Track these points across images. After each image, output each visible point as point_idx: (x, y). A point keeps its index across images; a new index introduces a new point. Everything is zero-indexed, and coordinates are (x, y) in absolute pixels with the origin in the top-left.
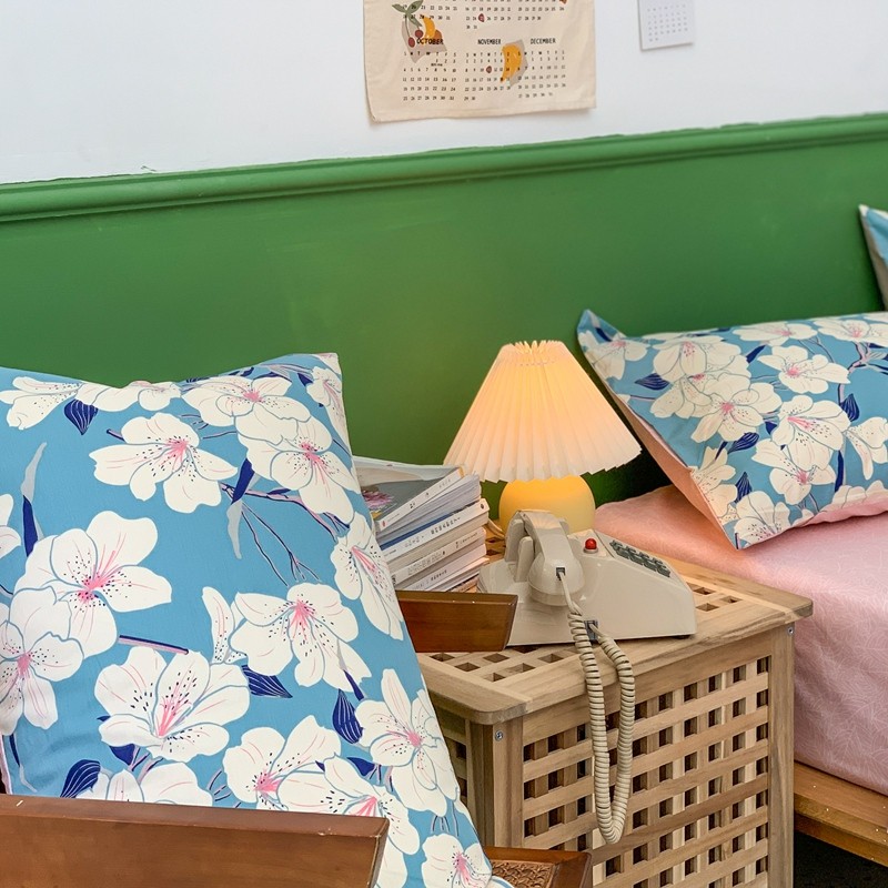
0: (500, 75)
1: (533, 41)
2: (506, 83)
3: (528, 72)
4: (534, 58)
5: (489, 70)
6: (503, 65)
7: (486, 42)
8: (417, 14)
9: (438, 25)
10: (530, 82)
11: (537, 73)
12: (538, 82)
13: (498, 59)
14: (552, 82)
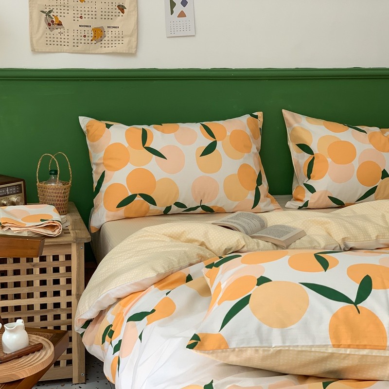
0: (90, 38)
1: (109, 27)
2: (94, 42)
3: (106, 38)
4: (109, 34)
5: (85, 36)
6: (93, 35)
7: (83, 26)
8: (51, 14)
9: (60, 19)
10: (106, 42)
11: (110, 39)
12: (110, 42)
13: (89, 33)
14: (117, 42)
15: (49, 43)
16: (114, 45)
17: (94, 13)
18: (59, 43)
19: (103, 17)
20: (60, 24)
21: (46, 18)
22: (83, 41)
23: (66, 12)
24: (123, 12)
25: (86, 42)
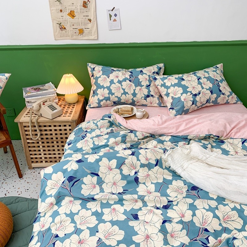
0: (78, 34)
1: (85, 28)
2: (80, 35)
3: (85, 33)
4: (86, 31)
5: (75, 33)
6: (79, 32)
7: (75, 29)
8: (61, 24)
9: (65, 26)
10: (85, 35)
11: (86, 33)
12: (86, 35)
13: (77, 31)
14: (89, 35)
15: (61, 36)
16: (88, 36)
17: (78, 23)
18: (66, 36)
19: (83, 24)
20: (65, 28)
21: (59, 26)
22: (75, 35)
23: (67, 23)
24: (91, 22)
25: (76, 35)
